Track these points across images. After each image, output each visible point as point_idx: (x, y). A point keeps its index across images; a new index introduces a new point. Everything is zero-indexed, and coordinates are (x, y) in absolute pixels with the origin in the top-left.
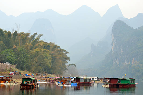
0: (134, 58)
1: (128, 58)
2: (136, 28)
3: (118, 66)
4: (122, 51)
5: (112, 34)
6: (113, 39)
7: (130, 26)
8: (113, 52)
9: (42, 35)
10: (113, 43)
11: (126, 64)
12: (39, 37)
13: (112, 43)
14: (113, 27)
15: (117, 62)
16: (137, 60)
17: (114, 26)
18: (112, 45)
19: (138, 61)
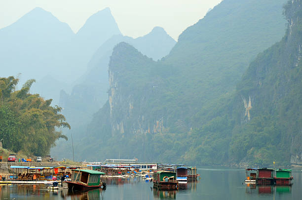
0: (158, 122)
1: (144, 121)
2: (158, 60)
3: (123, 137)
4: (131, 106)
5: (109, 71)
6: (112, 80)
7: (145, 56)
8: (112, 108)
9: (33, 81)
10: (112, 89)
11: (140, 133)
12: (28, 85)
13: (110, 89)
14: (111, 57)
15: (120, 130)
16: (165, 125)
17: (113, 54)
18: (110, 95)
19: (165, 127)
